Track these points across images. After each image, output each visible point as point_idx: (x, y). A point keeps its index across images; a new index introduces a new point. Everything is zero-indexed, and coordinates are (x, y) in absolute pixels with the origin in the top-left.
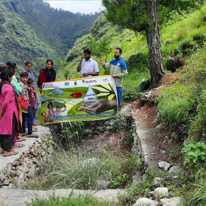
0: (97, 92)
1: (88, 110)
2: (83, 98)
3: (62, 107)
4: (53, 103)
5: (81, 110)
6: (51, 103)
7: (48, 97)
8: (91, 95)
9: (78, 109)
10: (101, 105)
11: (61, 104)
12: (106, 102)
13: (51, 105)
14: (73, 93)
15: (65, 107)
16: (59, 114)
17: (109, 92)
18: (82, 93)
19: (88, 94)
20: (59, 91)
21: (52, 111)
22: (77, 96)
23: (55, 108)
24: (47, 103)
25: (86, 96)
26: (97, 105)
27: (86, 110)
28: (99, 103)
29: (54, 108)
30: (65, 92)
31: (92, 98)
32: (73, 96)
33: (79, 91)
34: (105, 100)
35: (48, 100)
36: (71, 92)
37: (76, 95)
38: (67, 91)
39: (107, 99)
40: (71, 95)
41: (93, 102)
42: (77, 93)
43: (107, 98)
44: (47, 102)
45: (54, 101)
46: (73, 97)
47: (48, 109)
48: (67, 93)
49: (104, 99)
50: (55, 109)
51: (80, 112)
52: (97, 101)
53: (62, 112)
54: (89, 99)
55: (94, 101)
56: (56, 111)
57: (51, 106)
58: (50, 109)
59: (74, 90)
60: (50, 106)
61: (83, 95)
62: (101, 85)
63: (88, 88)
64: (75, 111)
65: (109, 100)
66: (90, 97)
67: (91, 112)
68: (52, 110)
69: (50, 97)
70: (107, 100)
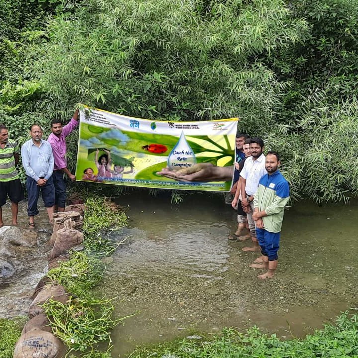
0: (197, 149)
1: (175, 177)
2: (167, 155)
3: (126, 165)
4: (110, 156)
5: (164, 175)
6: (106, 156)
7: (99, 142)
8: (183, 153)
9: (157, 173)
10: (202, 171)
11: (125, 160)
12: (211, 169)
13: (104, 158)
14: (149, 145)
15: (132, 165)
16: (119, 176)
17: (221, 150)
18: (166, 146)
19: (177, 149)
20: (120, 134)
21: (107, 170)
22: (155, 150)
23: (113, 165)
24: (98, 153)
25: (174, 153)
26: (194, 172)
27: (173, 176)
28: (197, 169)
29: (111, 164)
30: (132, 140)
31: (186, 159)
32: (147, 149)
33: (159, 142)
34: (210, 166)
35: (100, 149)
36: (143, 141)
37: (155, 148)
38: (137, 139)
39: (215, 164)
40: (144, 147)
41: (187, 166)
42: (156, 145)
43: (216, 162)
44: (98, 151)
45: (112, 152)
46: (147, 152)
47: (99, 165)
48: (136, 141)
49: (208, 164)
50: (112, 167)
51: (160, 178)
52: (195, 165)
53: (125, 173)
54: (178, 159)
55: (188, 163)
56: (113, 169)
57: (105, 161)
58: (104, 165)
59: (151, 138)
60: (102, 160)
61: (169, 150)
62: (207, 136)
63: (178, 140)
64: (151, 175)
65: (218, 165)
66: (182, 156)
67: (182, 180)
68: (106, 167)
69: (103, 142)
70: (216, 166)
